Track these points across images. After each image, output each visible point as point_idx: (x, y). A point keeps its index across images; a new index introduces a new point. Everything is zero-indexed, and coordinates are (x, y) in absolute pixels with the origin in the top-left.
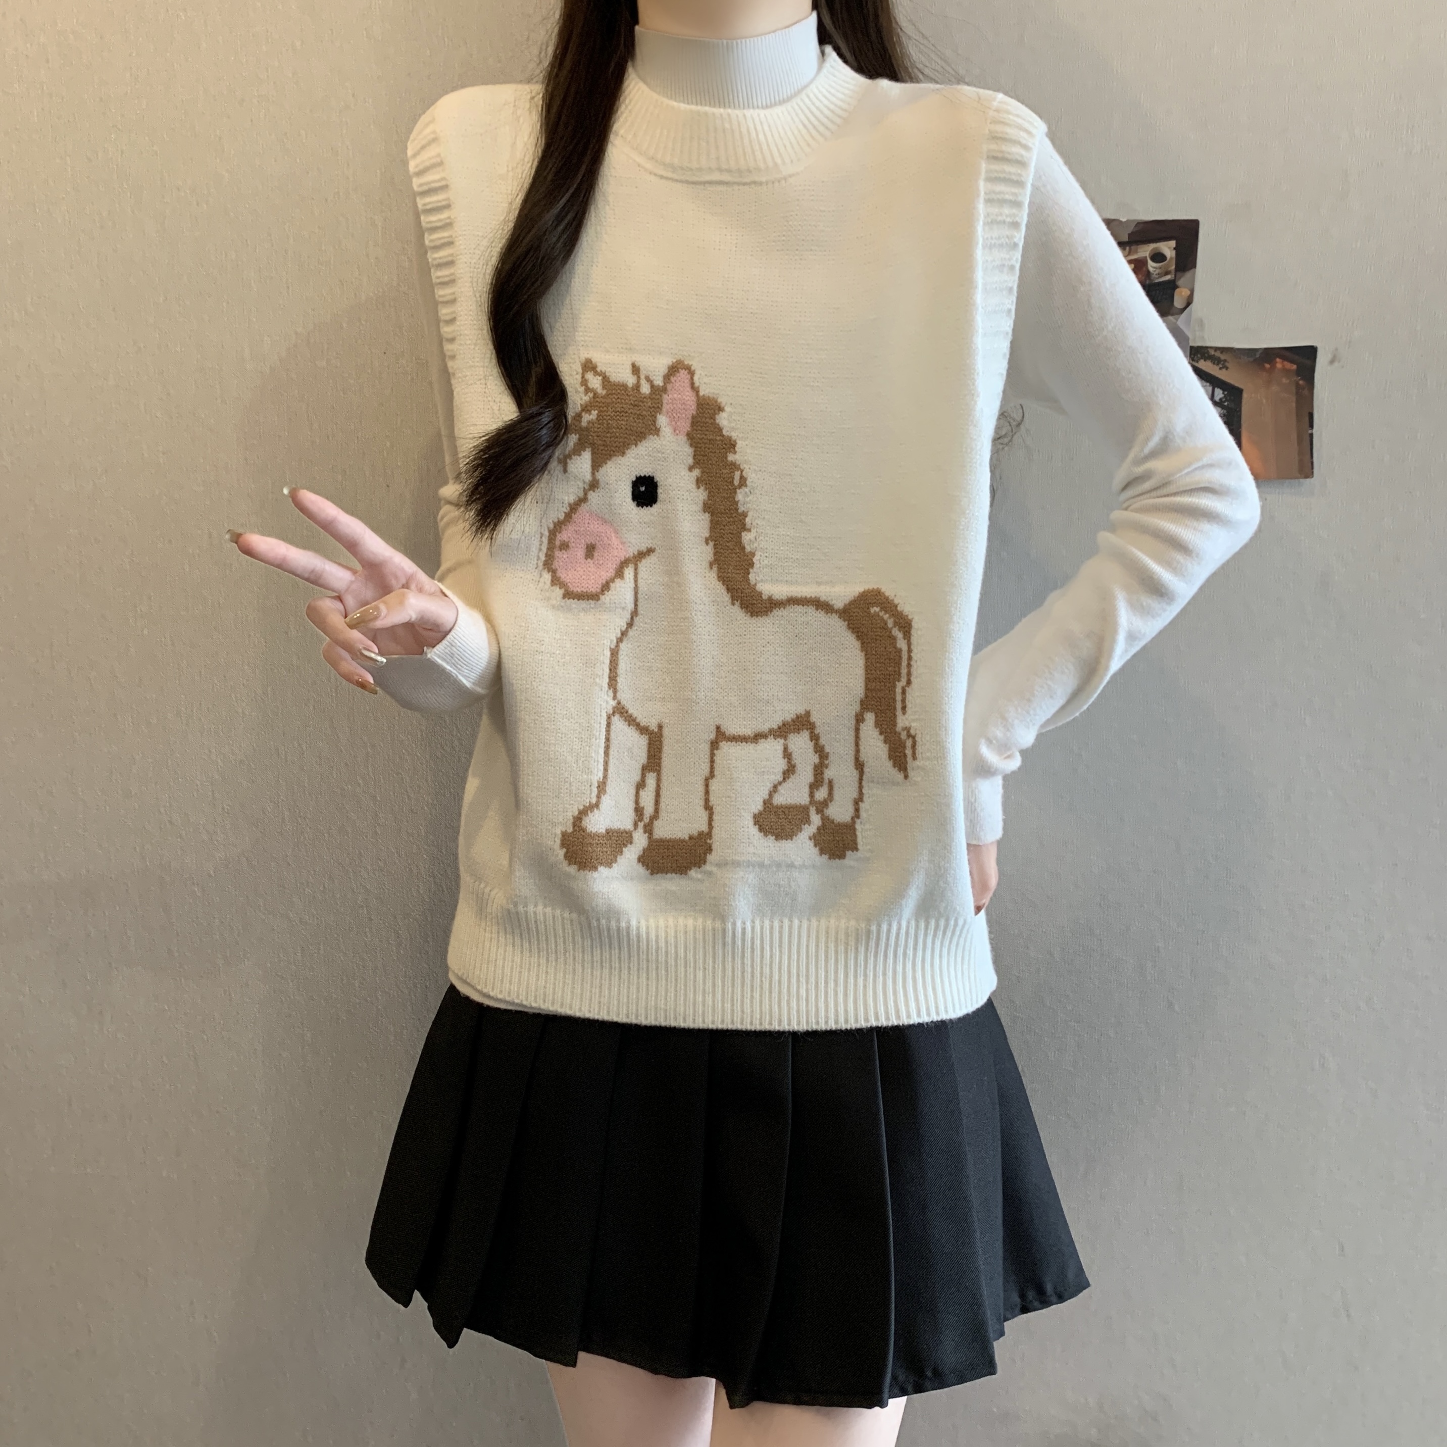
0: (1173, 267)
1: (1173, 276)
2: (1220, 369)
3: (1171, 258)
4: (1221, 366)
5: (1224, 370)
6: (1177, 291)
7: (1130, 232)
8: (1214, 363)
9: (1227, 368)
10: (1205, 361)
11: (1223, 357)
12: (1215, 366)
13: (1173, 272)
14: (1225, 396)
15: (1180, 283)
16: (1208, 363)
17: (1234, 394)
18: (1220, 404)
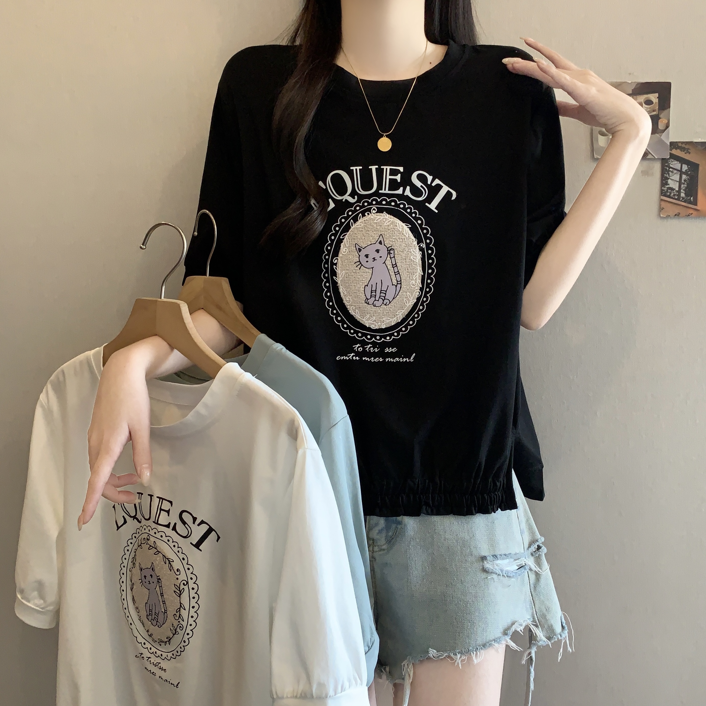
0: (658, 107)
1: (658, 112)
2: (685, 153)
3: (656, 103)
4: (686, 152)
5: (688, 154)
6: (660, 120)
7: (633, 89)
8: (681, 151)
9: (690, 153)
10: (676, 149)
11: (687, 147)
12: (682, 152)
13: (657, 110)
14: (689, 168)
15: (661, 116)
16: (678, 150)
17: (694, 167)
18: (686, 173)
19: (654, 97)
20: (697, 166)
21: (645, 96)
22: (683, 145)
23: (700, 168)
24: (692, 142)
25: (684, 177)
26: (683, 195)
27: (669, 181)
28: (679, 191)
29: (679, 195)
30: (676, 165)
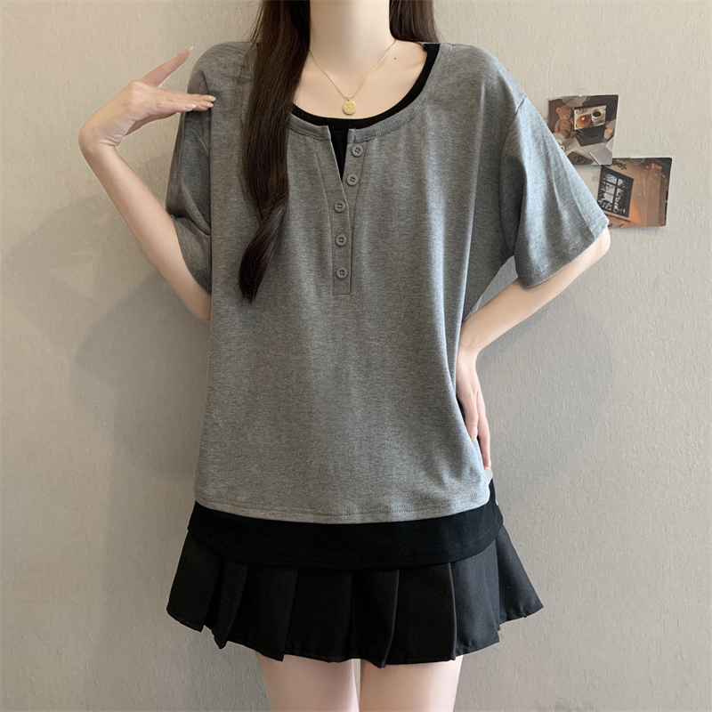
0: (605, 118)
1: (604, 123)
2: (622, 169)
3: (604, 114)
4: (623, 167)
5: (624, 170)
6: (606, 130)
7: (583, 102)
8: (619, 167)
9: (626, 169)
10: (614, 165)
11: (624, 163)
13: (604, 121)
14: (624, 182)
15: (607, 126)
16: (616, 166)
17: (629, 181)
18: (621, 187)
19: (602, 109)
20: (632, 180)
21: (595, 108)
22: (621, 162)
23: (635, 183)
24: (629, 159)
25: (619, 190)
26: (616, 207)
27: (605, 194)
28: (613, 204)
29: (613, 208)
30: (612, 179)
